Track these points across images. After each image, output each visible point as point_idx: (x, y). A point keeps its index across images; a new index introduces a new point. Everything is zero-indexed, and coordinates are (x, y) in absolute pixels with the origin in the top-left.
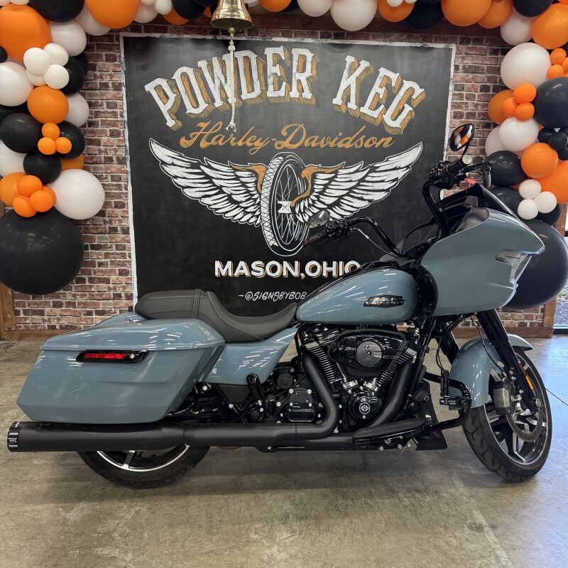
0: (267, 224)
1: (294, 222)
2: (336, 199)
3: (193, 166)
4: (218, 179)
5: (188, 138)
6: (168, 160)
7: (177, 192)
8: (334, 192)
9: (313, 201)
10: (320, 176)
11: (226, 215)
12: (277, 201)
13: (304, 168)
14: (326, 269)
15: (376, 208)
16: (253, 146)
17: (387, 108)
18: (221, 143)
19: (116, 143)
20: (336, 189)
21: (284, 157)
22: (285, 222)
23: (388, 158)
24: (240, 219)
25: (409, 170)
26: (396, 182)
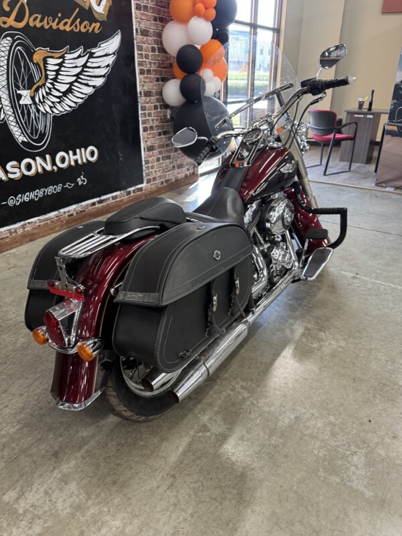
0: (11, 118)
1: (37, 114)
2: (68, 86)
8: (66, 78)
9: (50, 89)
10: (50, 61)
12: (16, 91)
13: (35, 51)
14: (73, 158)
15: (100, 93)
20: (66, 76)
21: (12, 37)
22: (29, 113)
23: (100, 44)
25: (115, 56)
26: (109, 68)
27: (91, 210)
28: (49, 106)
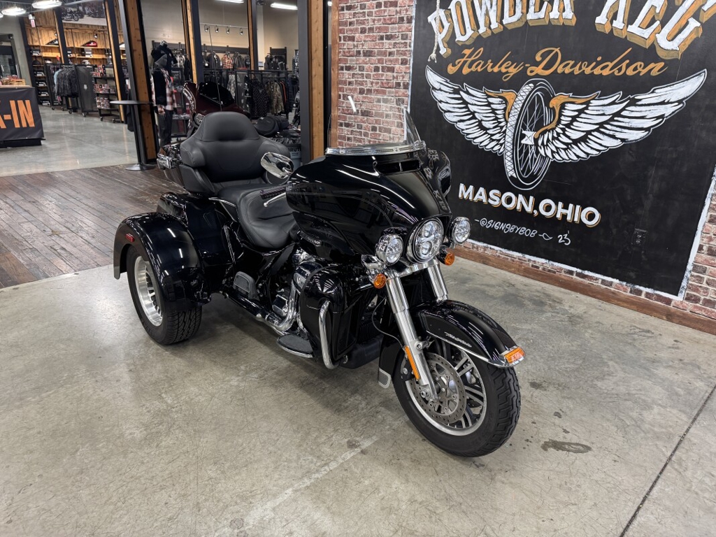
0: (509, 154)
1: (535, 155)
2: (583, 134)
3: (456, 92)
4: (473, 105)
5: (454, 65)
6: (437, 86)
7: (439, 114)
8: (583, 126)
9: (558, 134)
10: (569, 106)
11: (475, 141)
12: (521, 131)
13: (554, 96)
14: (561, 211)
15: (630, 149)
16: (507, 72)
17: (663, 24)
18: (479, 69)
19: (404, 70)
20: (584, 123)
21: (535, 84)
22: (527, 153)
23: (655, 89)
24: (485, 146)
25: (681, 105)
26: (661, 120)
27: (563, 277)
28: (552, 150)
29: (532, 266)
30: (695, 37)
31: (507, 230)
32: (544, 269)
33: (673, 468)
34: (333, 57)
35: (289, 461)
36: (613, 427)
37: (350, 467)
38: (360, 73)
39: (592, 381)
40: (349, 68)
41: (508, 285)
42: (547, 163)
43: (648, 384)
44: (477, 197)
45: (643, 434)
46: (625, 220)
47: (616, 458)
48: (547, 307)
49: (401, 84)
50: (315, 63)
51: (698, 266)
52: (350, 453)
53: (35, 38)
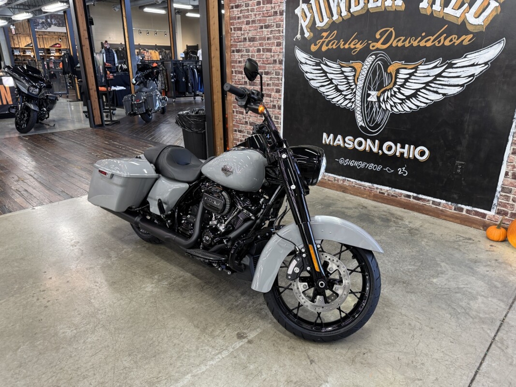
0: (359, 109)
1: (378, 109)
2: (414, 91)
3: (318, 64)
4: (330, 73)
5: (315, 45)
6: (303, 61)
7: (306, 82)
8: (413, 85)
9: (395, 92)
10: (402, 71)
11: (333, 100)
12: (367, 91)
13: (391, 64)
14: (399, 150)
15: (450, 101)
16: (355, 48)
17: (471, 6)
18: (334, 47)
19: (279, 50)
20: (414, 83)
21: (376, 56)
22: (372, 107)
23: (467, 55)
24: (341, 104)
25: (487, 66)
26: (472, 78)
27: (403, 200)
28: (390, 105)
29: (380, 192)
30: (494, 14)
31: (359, 166)
32: (388, 194)
33: (497, 346)
34: (226, 43)
35: (189, 351)
36: (447, 315)
37: (238, 355)
38: (247, 54)
39: (429, 278)
40: (238, 51)
41: (362, 207)
42: (388, 115)
43: (472, 279)
44: (336, 142)
45: (471, 320)
46: (448, 155)
47: (452, 340)
48: (392, 223)
49: (277, 61)
50: (213, 48)
51: (506, 188)
52: (239, 343)
53: (16, 42)
